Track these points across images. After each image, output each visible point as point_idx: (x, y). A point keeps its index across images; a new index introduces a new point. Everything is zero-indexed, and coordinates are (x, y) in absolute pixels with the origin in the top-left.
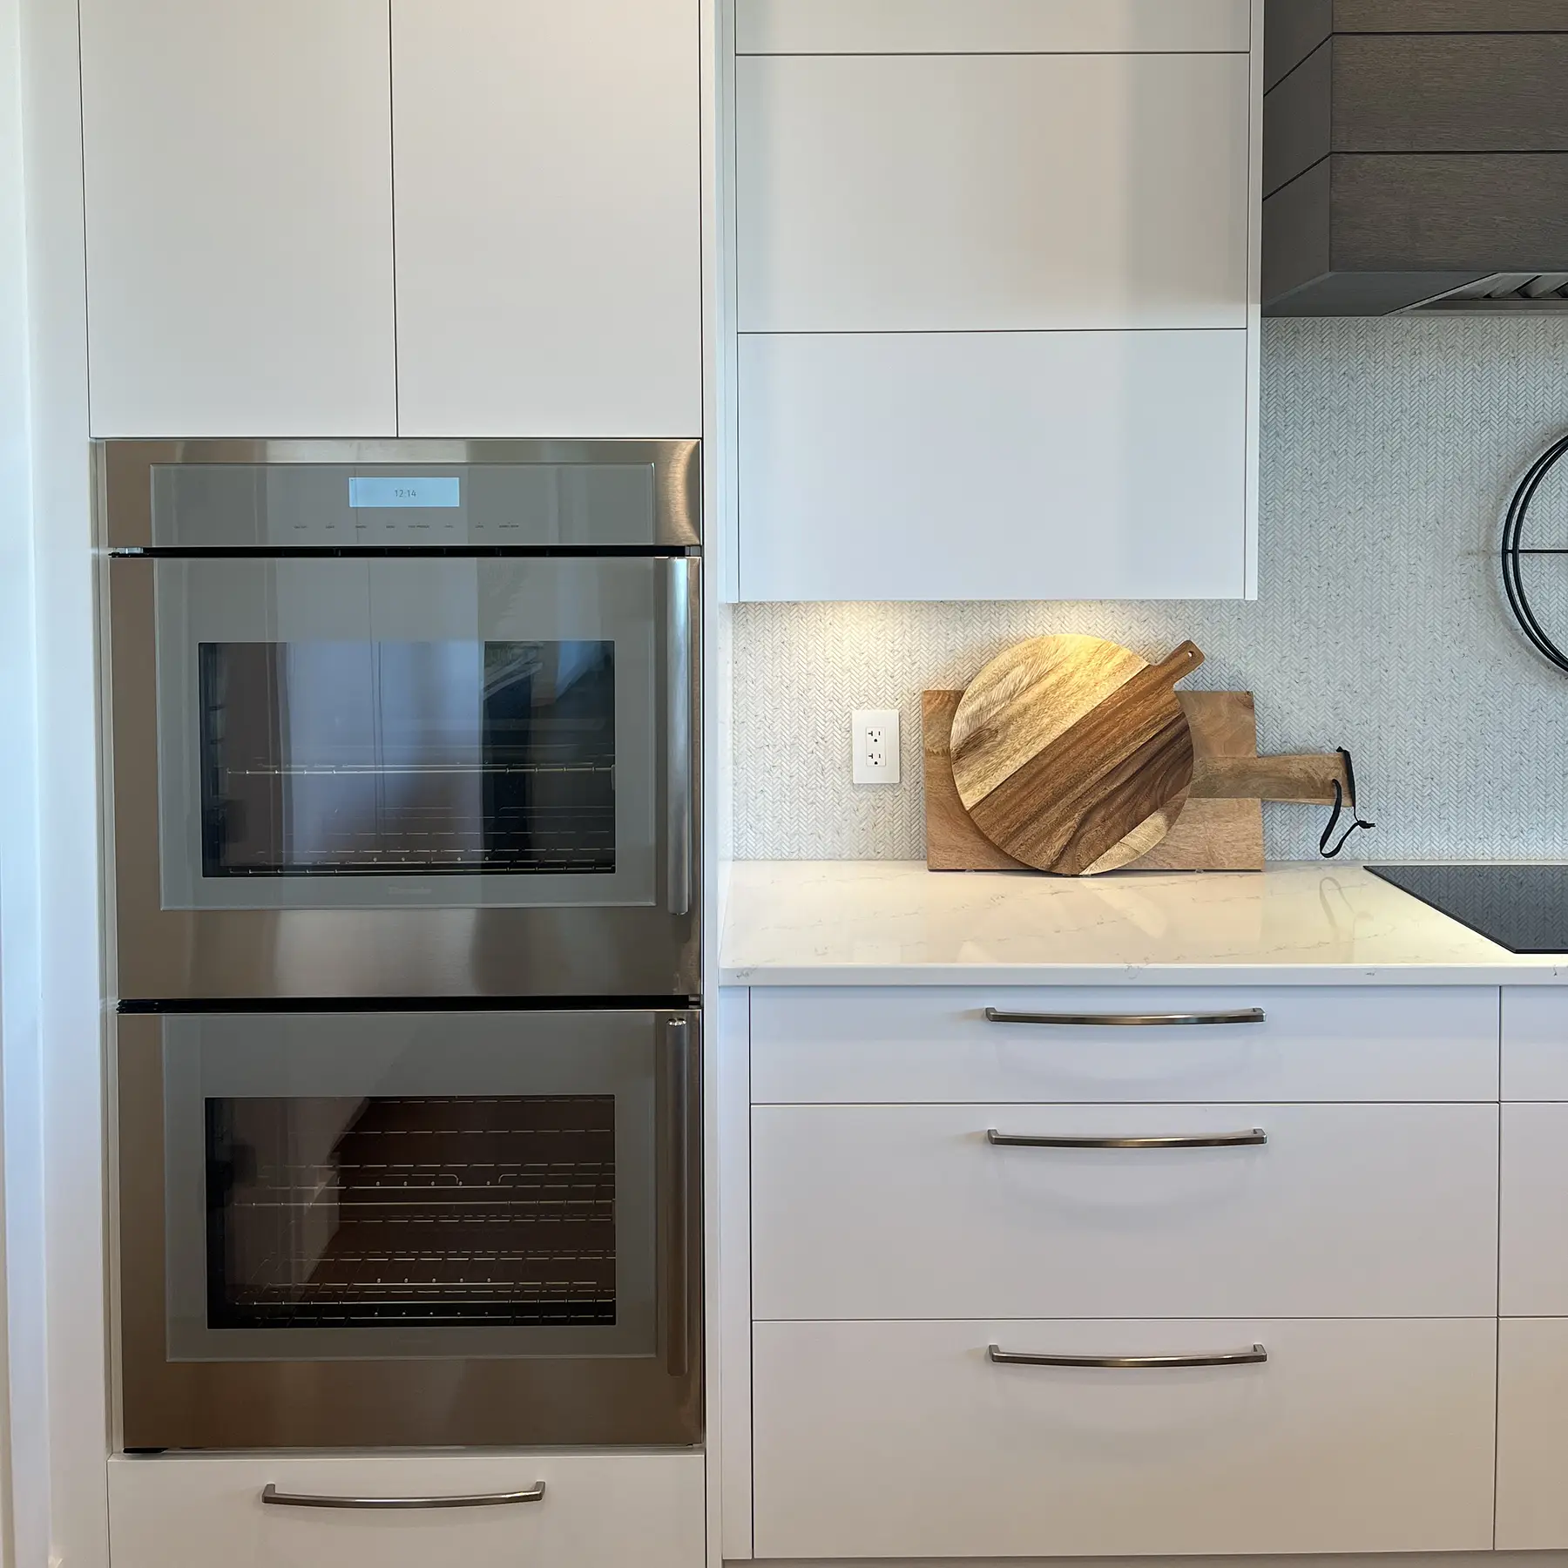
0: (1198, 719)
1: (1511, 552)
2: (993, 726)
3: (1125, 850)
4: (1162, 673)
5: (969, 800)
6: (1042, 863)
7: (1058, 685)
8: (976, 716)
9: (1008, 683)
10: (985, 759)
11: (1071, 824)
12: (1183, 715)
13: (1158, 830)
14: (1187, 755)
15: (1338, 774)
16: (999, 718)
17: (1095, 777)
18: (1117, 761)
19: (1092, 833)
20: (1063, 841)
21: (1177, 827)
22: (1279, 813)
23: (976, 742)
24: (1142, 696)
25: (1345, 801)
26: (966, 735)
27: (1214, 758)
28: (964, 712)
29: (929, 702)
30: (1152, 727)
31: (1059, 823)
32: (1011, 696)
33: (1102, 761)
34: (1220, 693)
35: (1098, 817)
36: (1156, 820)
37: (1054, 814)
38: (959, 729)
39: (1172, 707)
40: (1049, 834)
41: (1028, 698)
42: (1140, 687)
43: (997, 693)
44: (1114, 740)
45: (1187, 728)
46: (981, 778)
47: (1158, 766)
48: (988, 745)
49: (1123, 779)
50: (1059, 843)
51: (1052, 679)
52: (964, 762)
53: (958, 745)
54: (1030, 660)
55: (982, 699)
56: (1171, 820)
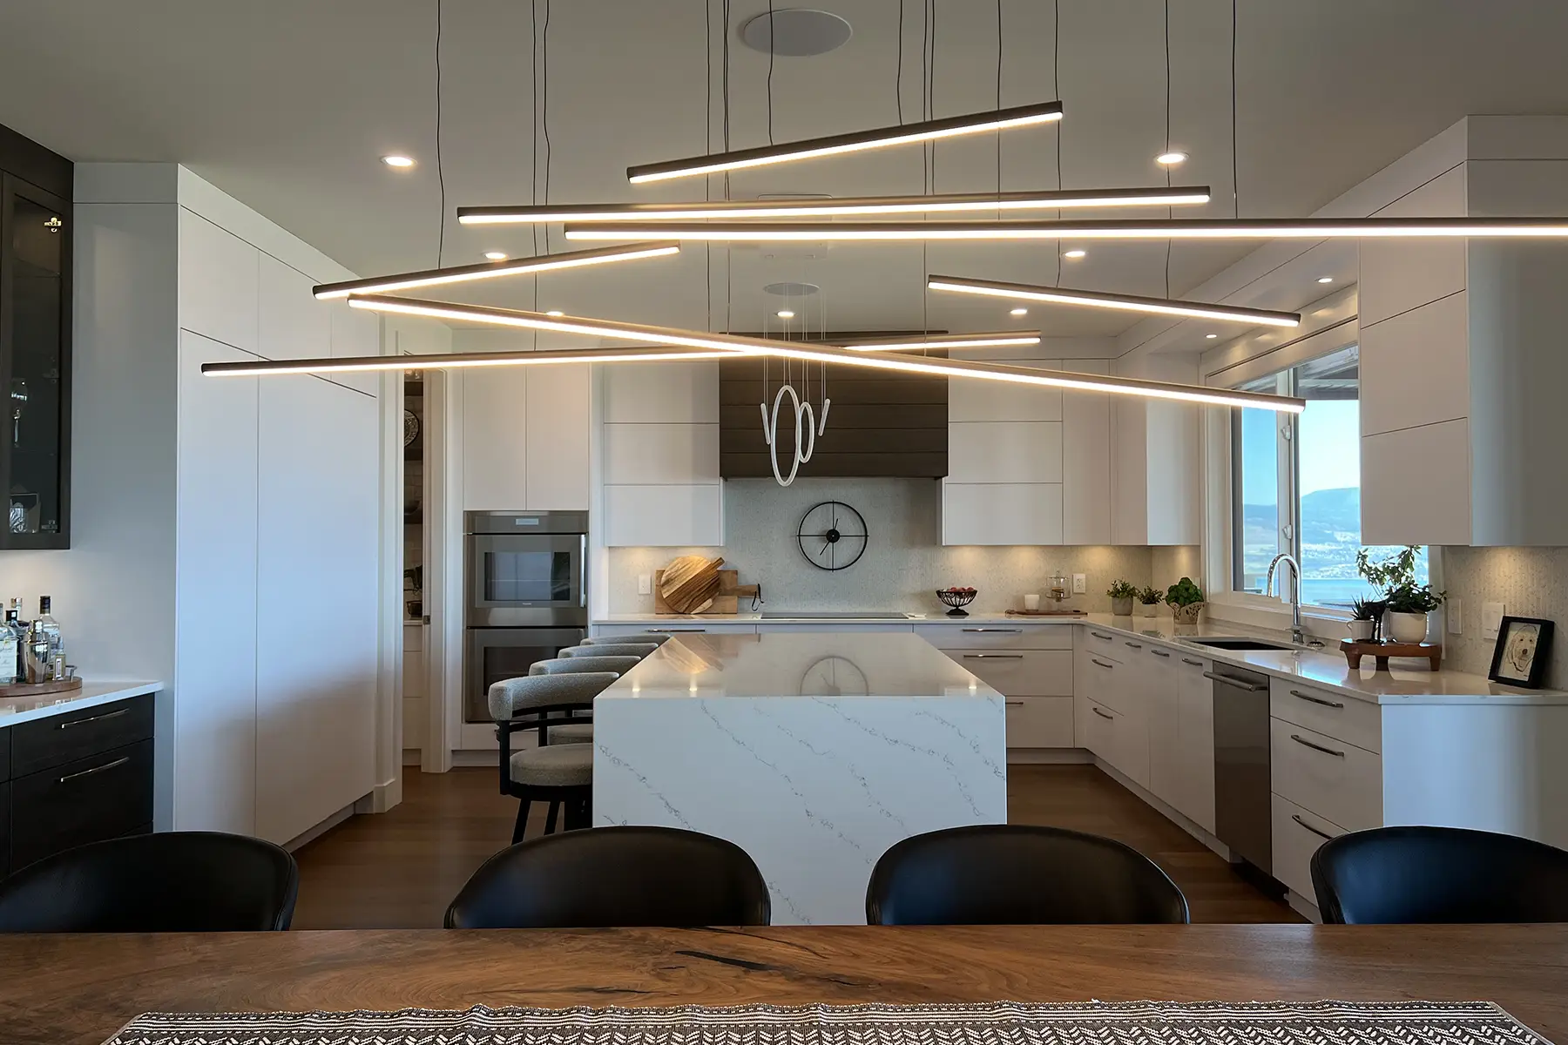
0: (723, 577)
2: (672, 578)
3: (702, 608)
4: (714, 566)
5: (665, 597)
6: (682, 611)
7: (689, 568)
8: (670, 574)
9: (676, 568)
10: (670, 587)
11: (688, 603)
12: (719, 576)
13: (711, 603)
14: (719, 584)
15: (757, 590)
16: (674, 576)
17: (696, 591)
18: (702, 586)
19: (694, 604)
21: (715, 603)
22: (741, 600)
23: (668, 582)
24: (708, 571)
25: (758, 596)
26: (665, 581)
27: (727, 586)
28: (664, 575)
29: (658, 573)
30: (712, 578)
31: (685, 602)
32: (676, 571)
33: (698, 586)
34: (728, 570)
35: (694, 601)
36: (710, 600)
37: (685, 599)
38: (663, 579)
39: (717, 574)
40: (683, 605)
41: (681, 571)
42: (709, 569)
43: (673, 570)
44: (702, 582)
45: (720, 579)
46: (668, 591)
47: (711, 587)
48: (671, 583)
49: (703, 591)
50: (686, 607)
51: (687, 567)
52: (665, 587)
53: (663, 584)
54: (682, 562)
56: (713, 601)
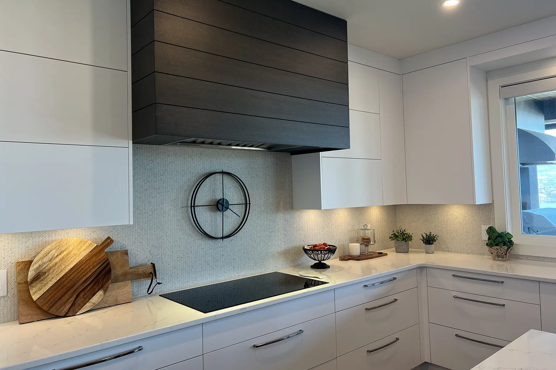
0: (112, 259)
1: (193, 206)
2: (44, 271)
3: (91, 304)
4: (101, 247)
5: (35, 298)
6: (63, 314)
7: (67, 255)
8: (37, 268)
9: (50, 256)
10: (41, 282)
11: (73, 299)
12: (108, 259)
13: (101, 296)
14: (110, 271)
15: (152, 270)
16: (47, 268)
17: (80, 283)
18: (88, 276)
19: (79, 301)
20: (70, 305)
21: (107, 293)
22: (135, 284)
23: (38, 277)
24: (95, 255)
25: (154, 278)
26: (34, 276)
27: (117, 271)
29: (19, 266)
30: (99, 264)
31: (68, 299)
32: (51, 260)
33: (82, 277)
34: (118, 251)
35: (81, 295)
36: (101, 293)
37: (67, 296)
38: (31, 273)
39: (104, 257)
40: (65, 303)
41: (57, 260)
42: (94, 252)
43: (46, 260)
44: (87, 269)
45: (109, 263)
46: (40, 289)
47: (100, 276)
48: (42, 278)
49: (89, 282)
50: (68, 307)
51: (65, 253)
52: (33, 285)
53: (31, 280)
54: (57, 247)
55: (40, 262)
56: (105, 292)
